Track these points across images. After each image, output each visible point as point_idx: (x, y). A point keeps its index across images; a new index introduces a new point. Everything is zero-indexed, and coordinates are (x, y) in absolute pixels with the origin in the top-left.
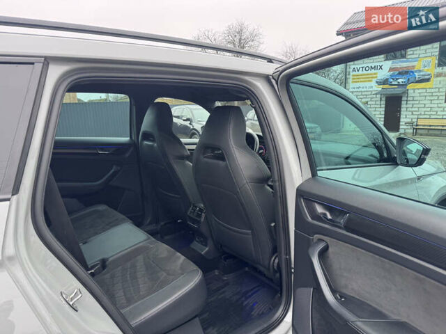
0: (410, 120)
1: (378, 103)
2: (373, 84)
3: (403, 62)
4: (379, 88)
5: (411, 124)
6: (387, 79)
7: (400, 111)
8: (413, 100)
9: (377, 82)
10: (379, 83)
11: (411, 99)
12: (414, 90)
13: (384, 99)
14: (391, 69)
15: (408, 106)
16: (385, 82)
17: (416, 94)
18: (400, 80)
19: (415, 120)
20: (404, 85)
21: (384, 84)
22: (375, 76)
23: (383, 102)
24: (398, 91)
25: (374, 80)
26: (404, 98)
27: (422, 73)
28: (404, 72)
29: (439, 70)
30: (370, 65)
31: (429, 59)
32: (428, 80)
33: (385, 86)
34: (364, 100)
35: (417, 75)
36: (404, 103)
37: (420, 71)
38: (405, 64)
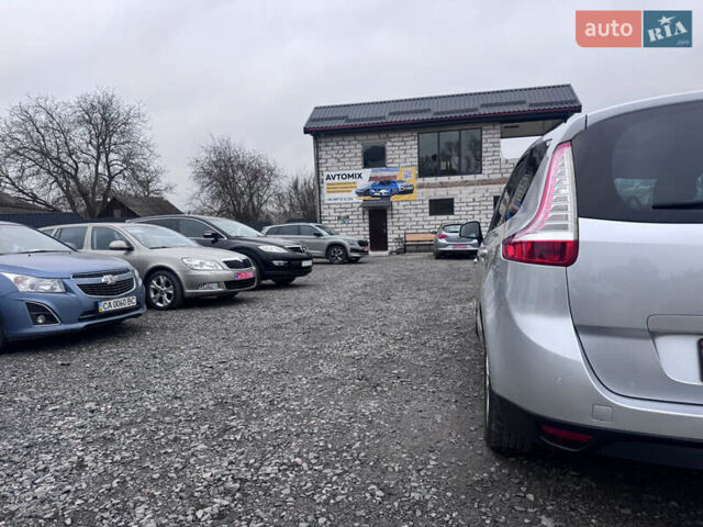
0: (397, 236)
1: (361, 217)
2: (353, 194)
3: (382, 171)
4: (361, 199)
5: (398, 240)
6: (368, 190)
7: (386, 227)
8: (398, 214)
9: (357, 193)
10: (359, 194)
11: (396, 212)
12: (398, 202)
13: (367, 212)
14: (371, 179)
15: (394, 220)
16: (365, 193)
17: (401, 207)
18: (382, 191)
19: (402, 236)
20: (388, 197)
21: (365, 195)
22: (354, 185)
23: (367, 217)
24: (383, 203)
25: (354, 190)
26: (389, 212)
27: (404, 184)
28: (386, 182)
29: (420, 181)
30: (347, 173)
31: (410, 169)
32: (411, 192)
33: (367, 198)
34: (343, 214)
35: (399, 186)
36: (389, 216)
37: (402, 182)
38: (386, 174)
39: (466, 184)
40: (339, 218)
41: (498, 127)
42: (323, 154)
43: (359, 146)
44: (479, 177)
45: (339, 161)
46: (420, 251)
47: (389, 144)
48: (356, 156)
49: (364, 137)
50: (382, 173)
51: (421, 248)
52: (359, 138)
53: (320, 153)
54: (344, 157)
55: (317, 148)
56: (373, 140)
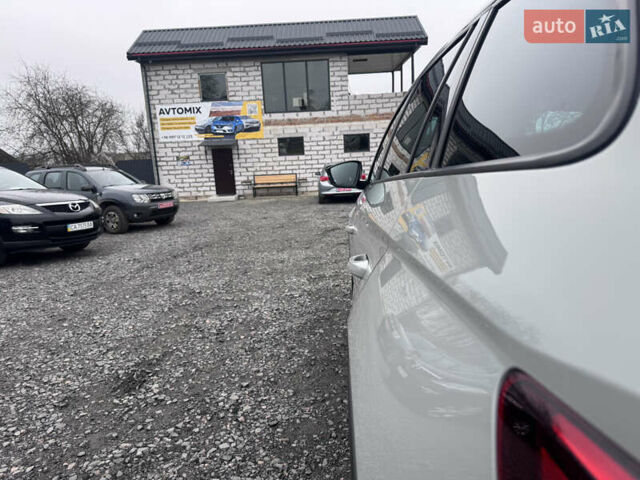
0: (245, 179)
1: (203, 157)
2: (192, 131)
3: (223, 105)
4: (202, 138)
5: (247, 183)
6: (209, 127)
7: (232, 168)
8: (245, 154)
9: (197, 130)
10: (199, 131)
11: (243, 152)
12: (244, 140)
13: (209, 152)
14: (212, 114)
15: (240, 161)
16: (206, 130)
17: (247, 146)
18: (226, 128)
19: (251, 178)
20: (232, 135)
21: (206, 132)
22: (192, 121)
23: (210, 157)
24: (226, 141)
25: (193, 127)
26: (235, 151)
27: (249, 120)
28: (228, 118)
29: (267, 117)
30: (183, 106)
31: (254, 103)
32: (257, 129)
33: (209, 136)
34: (183, 154)
35: (244, 121)
36: (235, 157)
37: (246, 117)
38: (228, 108)
39: (315, 121)
40: (178, 158)
41: (345, 58)
42: (153, 84)
43: (196, 76)
44: (328, 114)
45: (173, 93)
46: (271, 195)
47: (229, 74)
48: (192, 88)
49: (200, 66)
50: (223, 108)
51: (272, 191)
52: (195, 66)
53: (149, 84)
54: (178, 88)
55: (146, 78)
56: (211, 68)
